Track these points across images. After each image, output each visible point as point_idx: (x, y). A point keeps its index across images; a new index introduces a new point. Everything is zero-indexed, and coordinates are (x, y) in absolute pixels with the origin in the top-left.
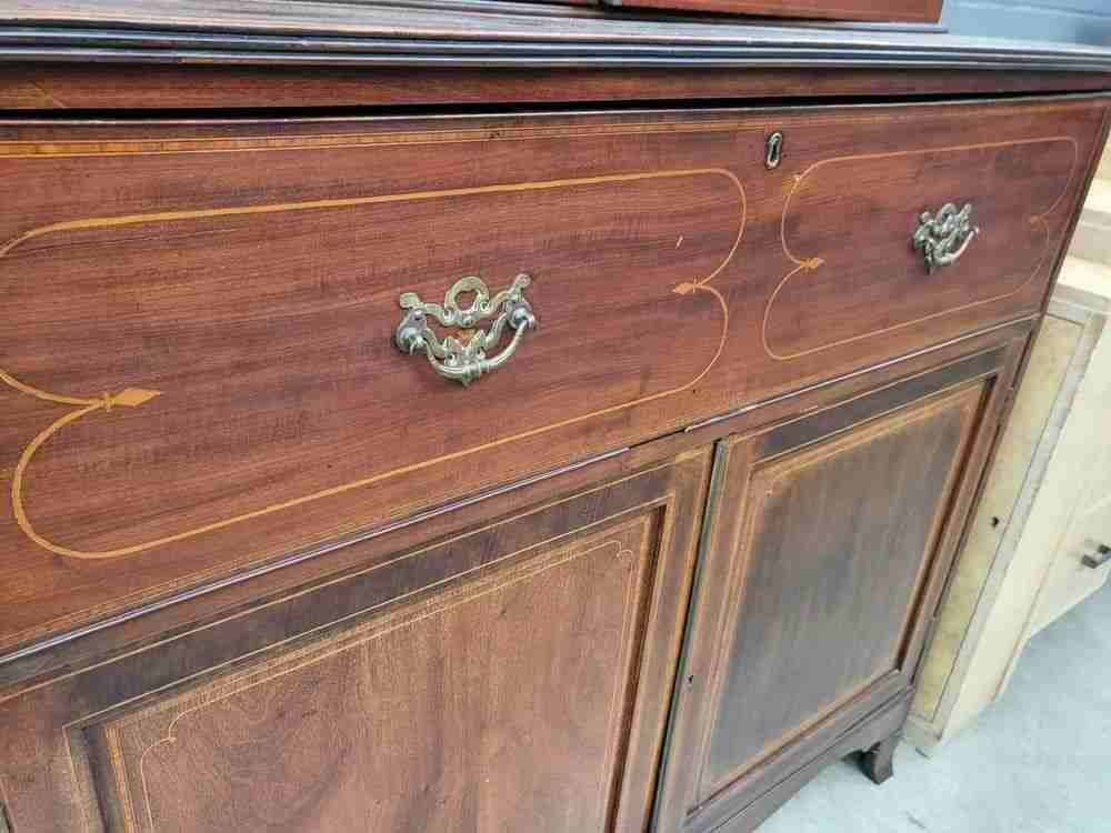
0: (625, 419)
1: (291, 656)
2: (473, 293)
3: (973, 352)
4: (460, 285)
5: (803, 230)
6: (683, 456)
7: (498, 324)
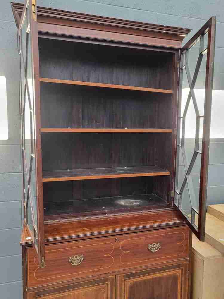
0: (99, 271)
1: (56, 295)
2: (77, 257)
3: (168, 265)
4: (75, 256)
5: (124, 248)
6: (110, 277)
7: (80, 260)
